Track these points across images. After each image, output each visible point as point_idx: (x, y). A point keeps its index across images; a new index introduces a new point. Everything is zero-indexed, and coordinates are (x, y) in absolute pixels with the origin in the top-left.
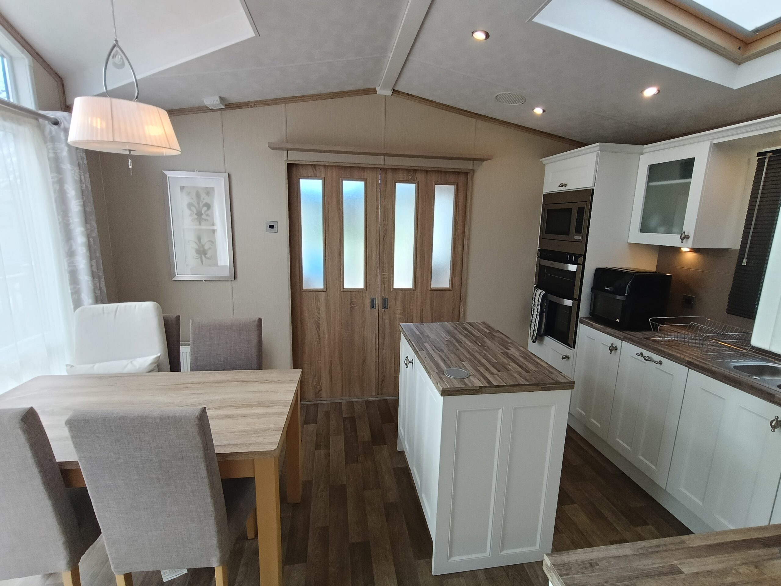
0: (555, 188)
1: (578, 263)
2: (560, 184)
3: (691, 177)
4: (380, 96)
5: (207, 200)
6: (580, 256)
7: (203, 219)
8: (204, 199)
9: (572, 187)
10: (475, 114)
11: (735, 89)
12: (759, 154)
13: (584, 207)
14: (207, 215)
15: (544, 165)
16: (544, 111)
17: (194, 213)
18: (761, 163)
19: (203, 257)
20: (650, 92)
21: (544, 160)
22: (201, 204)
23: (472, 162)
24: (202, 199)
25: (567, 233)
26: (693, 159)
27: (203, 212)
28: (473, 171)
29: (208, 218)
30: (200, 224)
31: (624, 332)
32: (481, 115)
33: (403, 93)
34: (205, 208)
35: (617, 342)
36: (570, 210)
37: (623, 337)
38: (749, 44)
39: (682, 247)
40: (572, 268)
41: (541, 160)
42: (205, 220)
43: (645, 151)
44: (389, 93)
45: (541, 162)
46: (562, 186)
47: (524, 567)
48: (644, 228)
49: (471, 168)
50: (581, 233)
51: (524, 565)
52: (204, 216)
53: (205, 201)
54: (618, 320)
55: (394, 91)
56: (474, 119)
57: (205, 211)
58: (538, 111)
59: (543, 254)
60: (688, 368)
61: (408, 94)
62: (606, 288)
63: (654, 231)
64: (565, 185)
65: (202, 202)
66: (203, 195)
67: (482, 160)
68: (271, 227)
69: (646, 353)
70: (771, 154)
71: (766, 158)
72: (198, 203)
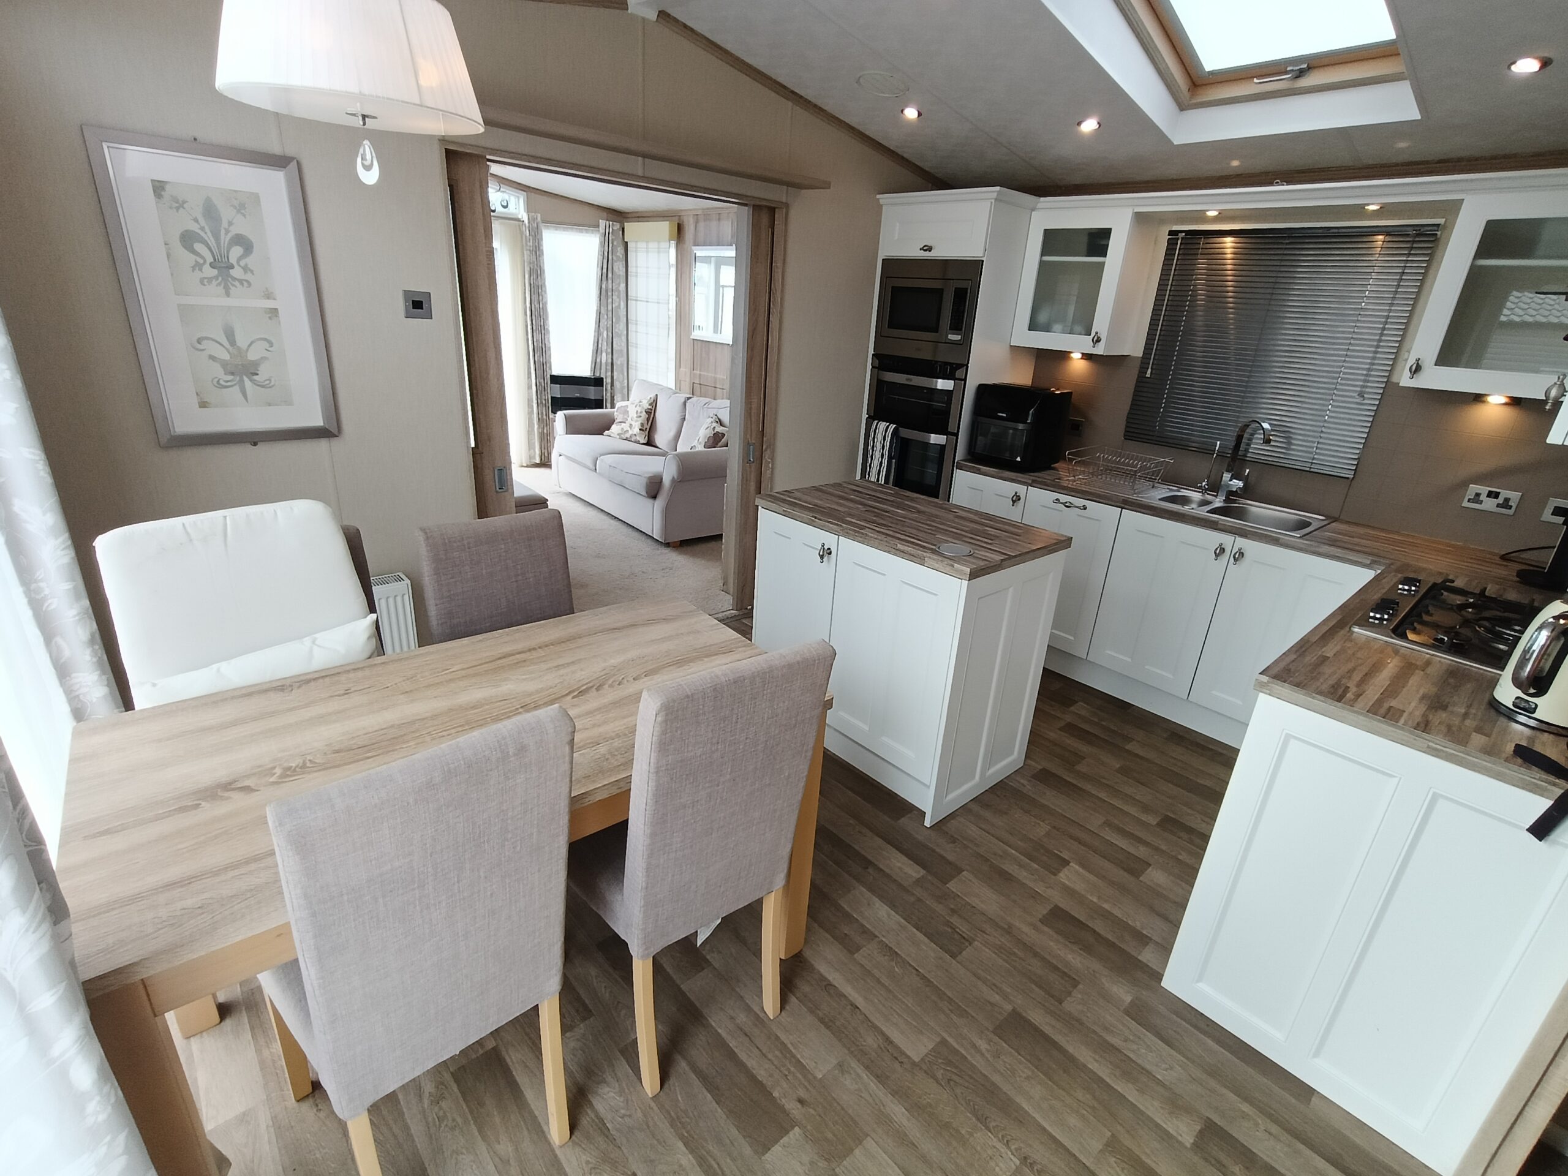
0: (913, 252)
1: (957, 377)
2: (925, 246)
3: (1105, 256)
4: (633, 17)
5: (241, 227)
6: (960, 366)
7: (235, 279)
8: (230, 223)
9: (941, 252)
10: (793, 92)
11: (1175, 143)
12: (1171, 233)
13: (967, 289)
14: (246, 269)
15: (882, 206)
16: (920, 114)
17: (205, 262)
18: (1171, 244)
19: (248, 383)
20: (1089, 126)
21: (884, 199)
22: (225, 239)
23: (785, 187)
24: (225, 224)
25: (936, 330)
26: (1110, 230)
27: (233, 260)
28: (787, 206)
29: (248, 276)
30: (228, 294)
31: (1032, 474)
32: (801, 97)
33: (676, 20)
34: (236, 251)
35: (1021, 489)
36: (940, 292)
37: (1030, 482)
38: (1198, 86)
39: (1072, 352)
40: (942, 384)
41: (878, 196)
42: (241, 281)
43: (1039, 206)
44: (653, 16)
45: (878, 199)
46: (925, 250)
47: (1005, 782)
48: (1033, 326)
49: (784, 200)
50: (961, 330)
51: (1005, 780)
52: (236, 272)
53: (234, 230)
54: (1019, 459)
55: (663, 15)
56: (790, 104)
57: (239, 260)
58: (911, 113)
59: (883, 361)
60: (1120, 509)
61: (685, 26)
62: (1001, 414)
63: (1047, 328)
64: (930, 249)
65: (227, 231)
66: (226, 213)
67: (800, 186)
68: (417, 305)
69: (1064, 498)
70: (1184, 234)
71: (1178, 239)
72: (216, 236)
